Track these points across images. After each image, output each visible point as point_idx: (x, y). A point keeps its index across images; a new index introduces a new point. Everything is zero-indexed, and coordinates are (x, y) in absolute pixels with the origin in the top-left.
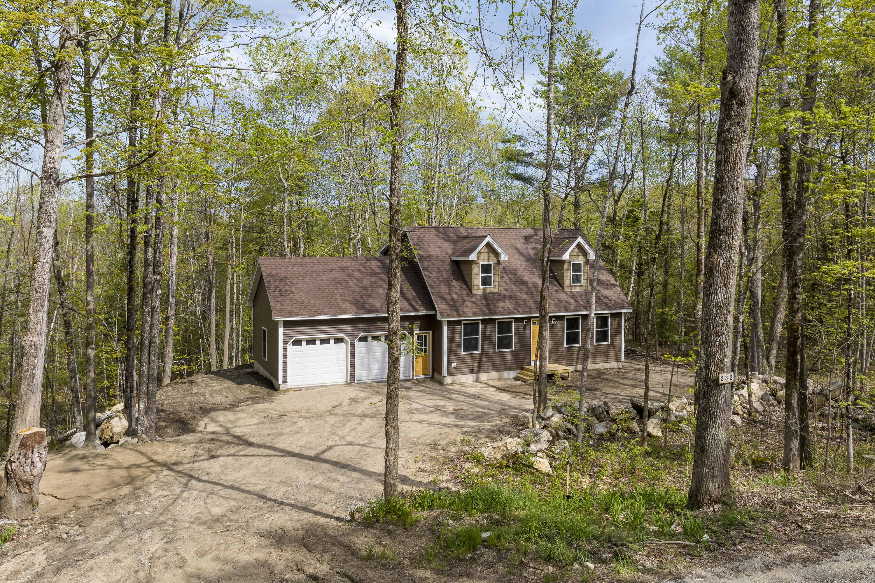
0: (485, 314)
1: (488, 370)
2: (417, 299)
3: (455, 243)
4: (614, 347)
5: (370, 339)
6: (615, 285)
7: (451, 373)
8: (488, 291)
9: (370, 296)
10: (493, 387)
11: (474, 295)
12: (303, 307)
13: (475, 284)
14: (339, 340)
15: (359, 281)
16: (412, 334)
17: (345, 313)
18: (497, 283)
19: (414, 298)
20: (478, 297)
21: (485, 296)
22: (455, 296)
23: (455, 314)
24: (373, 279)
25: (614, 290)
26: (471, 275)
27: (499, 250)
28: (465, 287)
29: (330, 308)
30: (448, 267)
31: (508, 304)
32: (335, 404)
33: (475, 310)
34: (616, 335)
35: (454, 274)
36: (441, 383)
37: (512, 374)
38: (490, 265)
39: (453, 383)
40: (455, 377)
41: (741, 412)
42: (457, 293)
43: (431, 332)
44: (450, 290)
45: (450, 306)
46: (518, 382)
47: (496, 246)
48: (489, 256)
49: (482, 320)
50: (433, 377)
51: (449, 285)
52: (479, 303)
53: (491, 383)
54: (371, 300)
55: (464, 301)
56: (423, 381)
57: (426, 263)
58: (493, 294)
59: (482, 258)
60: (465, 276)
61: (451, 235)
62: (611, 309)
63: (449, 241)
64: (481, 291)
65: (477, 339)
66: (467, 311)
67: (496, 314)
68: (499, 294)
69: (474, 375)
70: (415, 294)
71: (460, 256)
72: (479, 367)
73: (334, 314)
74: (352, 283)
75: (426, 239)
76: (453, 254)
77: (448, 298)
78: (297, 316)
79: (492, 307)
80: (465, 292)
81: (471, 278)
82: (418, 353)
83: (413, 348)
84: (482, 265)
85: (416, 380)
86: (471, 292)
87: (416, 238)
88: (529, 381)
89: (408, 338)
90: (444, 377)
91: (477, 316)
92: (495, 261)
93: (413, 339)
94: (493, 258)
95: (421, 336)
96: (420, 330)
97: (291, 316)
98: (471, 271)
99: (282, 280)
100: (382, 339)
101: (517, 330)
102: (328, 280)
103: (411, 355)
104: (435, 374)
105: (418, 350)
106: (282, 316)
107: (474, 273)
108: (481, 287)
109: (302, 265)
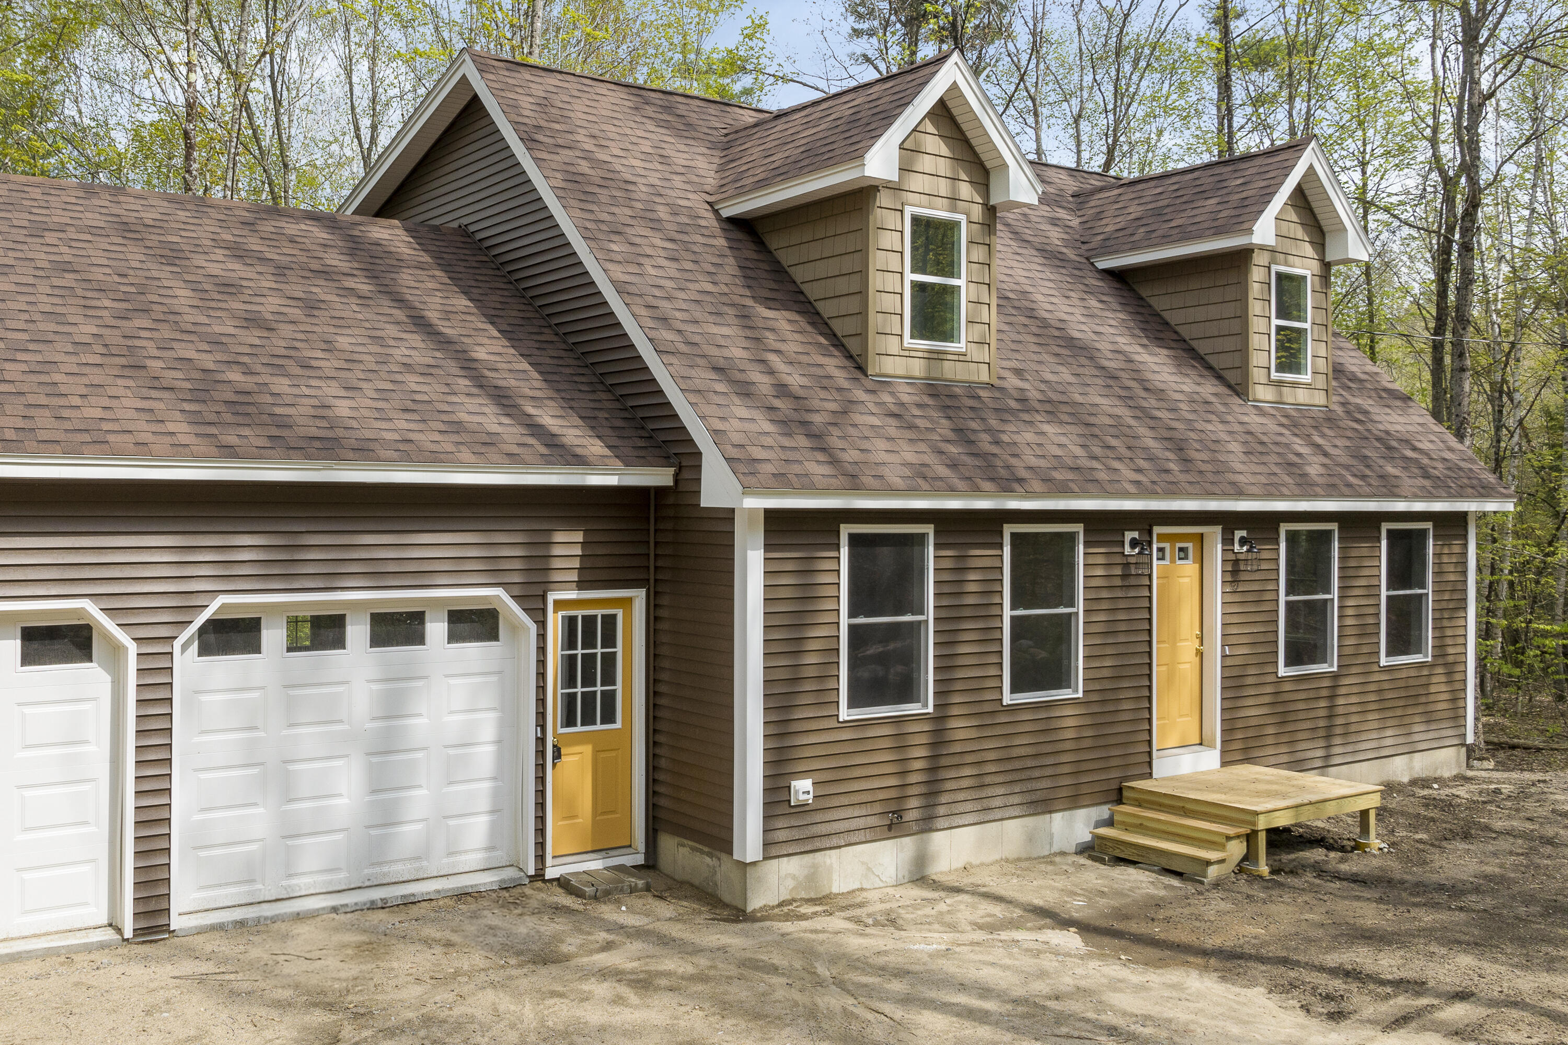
1: (976, 811)
2: (558, 403)
5: (272, 637)
7: (780, 839)
8: (950, 370)
11: (884, 384)
13: (886, 323)
16: (534, 604)
18: (983, 333)
20: (909, 394)
21: (941, 390)
23: (818, 469)
26: (861, 272)
27: (1005, 148)
28: (821, 341)
33: (918, 459)
35: (747, 274)
36: (719, 902)
37: (1081, 827)
38: (953, 226)
39: (798, 901)
40: (808, 865)
42: (794, 364)
43: (640, 595)
47: (987, 120)
48: (953, 176)
49: (944, 521)
50: (654, 865)
52: (918, 421)
56: (605, 895)
58: (967, 387)
59: (916, 182)
60: (813, 291)
64: (917, 368)
65: (916, 633)
66: (868, 459)
67: (1012, 484)
68: (993, 390)
69: (908, 843)
71: (777, 187)
72: (932, 794)
79: (987, 447)
80: (833, 365)
81: (862, 293)
82: (569, 721)
83: (541, 689)
84: (916, 220)
85: (563, 883)
86: (861, 369)
87: (526, 102)
88: (1213, 872)
89: (515, 628)
90: (743, 866)
91: (935, 492)
92: (977, 212)
93: (542, 636)
94: (965, 190)
95: (589, 621)
96: (582, 585)
98: (862, 251)
100: (358, 632)
101: (1100, 584)
103: (532, 731)
104: (668, 843)
105: (568, 701)
107: (877, 261)
108: (911, 342)
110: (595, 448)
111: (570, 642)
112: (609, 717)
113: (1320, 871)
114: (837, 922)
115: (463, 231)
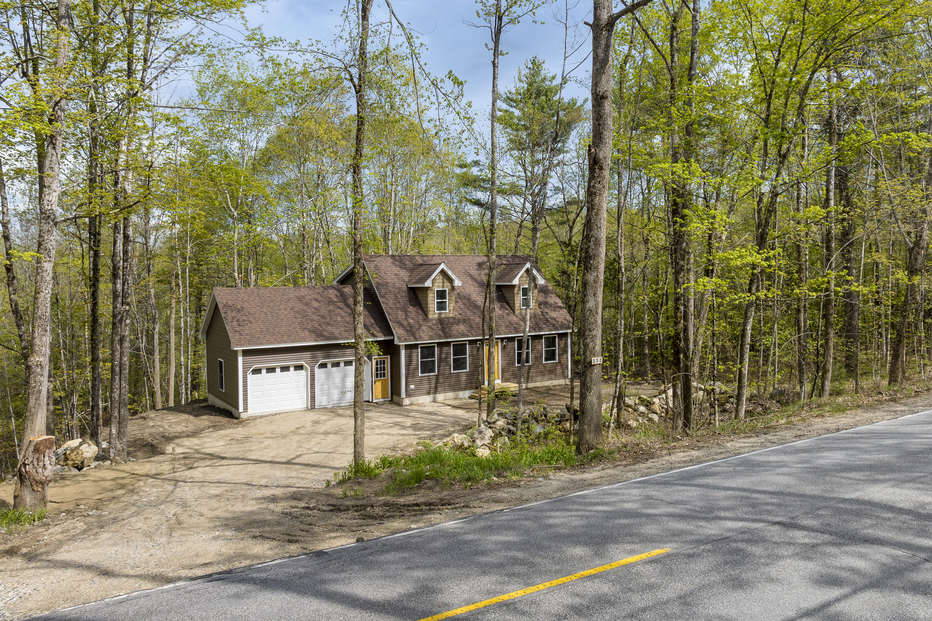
0: (440, 338)
1: (445, 391)
2: (375, 326)
3: (412, 270)
4: (562, 365)
5: (329, 366)
6: (561, 308)
7: (408, 395)
8: (443, 316)
9: (328, 324)
10: (449, 405)
11: (430, 320)
12: (262, 336)
13: (431, 309)
14: (299, 368)
15: (317, 310)
16: (371, 359)
17: (304, 341)
18: (452, 308)
19: (372, 325)
20: (434, 322)
21: (440, 321)
22: (411, 321)
23: (412, 338)
24: (331, 307)
25: (561, 312)
26: (427, 301)
27: (453, 277)
28: (421, 312)
29: (289, 336)
30: (405, 294)
31: (462, 328)
32: (298, 426)
33: (431, 334)
34: (563, 354)
36: (399, 404)
37: (467, 393)
38: (445, 291)
39: (411, 404)
40: (413, 399)
41: (658, 412)
42: (413, 319)
43: (389, 357)
44: (407, 316)
45: (407, 331)
46: (473, 401)
47: (450, 273)
48: (443, 283)
49: (439, 344)
50: (392, 400)
51: (405, 311)
52: (435, 327)
53: (447, 402)
54: (329, 328)
55: (421, 326)
56: (383, 404)
57: (383, 291)
58: (448, 318)
59: (436, 284)
60: (422, 302)
61: (407, 262)
62: (558, 330)
63: (406, 269)
64: (437, 316)
65: (433, 362)
66: (423, 335)
67: (450, 337)
68: (454, 318)
69: (432, 396)
70: (373, 321)
71: (416, 283)
72: (436, 388)
73: (293, 342)
74: (310, 312)
75: (383, 267)
76: (410, 281)
77: (405, 323)
78: (257, 344)
79: (447, 330)
80: (421, 318)
81: (427, 304)
82: (377, 377)
83: (372, 372)
84: (437, 291)
85: (375, 403)
86: (427, 317)
87: (372, 266)
89: (367, 363)
90: (403, 399)
91: (433, 339)
92: (450, 287)
93: (372, 364)
94: (447, 284)
95: (380, 361)
96: (378, 356)
97: (250, 345)
98: (427, 297)
99: (238, 311)
100: (342, 364)
101: (471, 352)
102: (285, 309)
103: (370, 379)
104: (394, 396)
105: (377, 374)
106: (241, 345)
107: (430, 299)
108: (436, 312)
109: (258, 295)
110: (380, 334)
111: (377, 364)
112: (384, 376)
114: (418, 407)
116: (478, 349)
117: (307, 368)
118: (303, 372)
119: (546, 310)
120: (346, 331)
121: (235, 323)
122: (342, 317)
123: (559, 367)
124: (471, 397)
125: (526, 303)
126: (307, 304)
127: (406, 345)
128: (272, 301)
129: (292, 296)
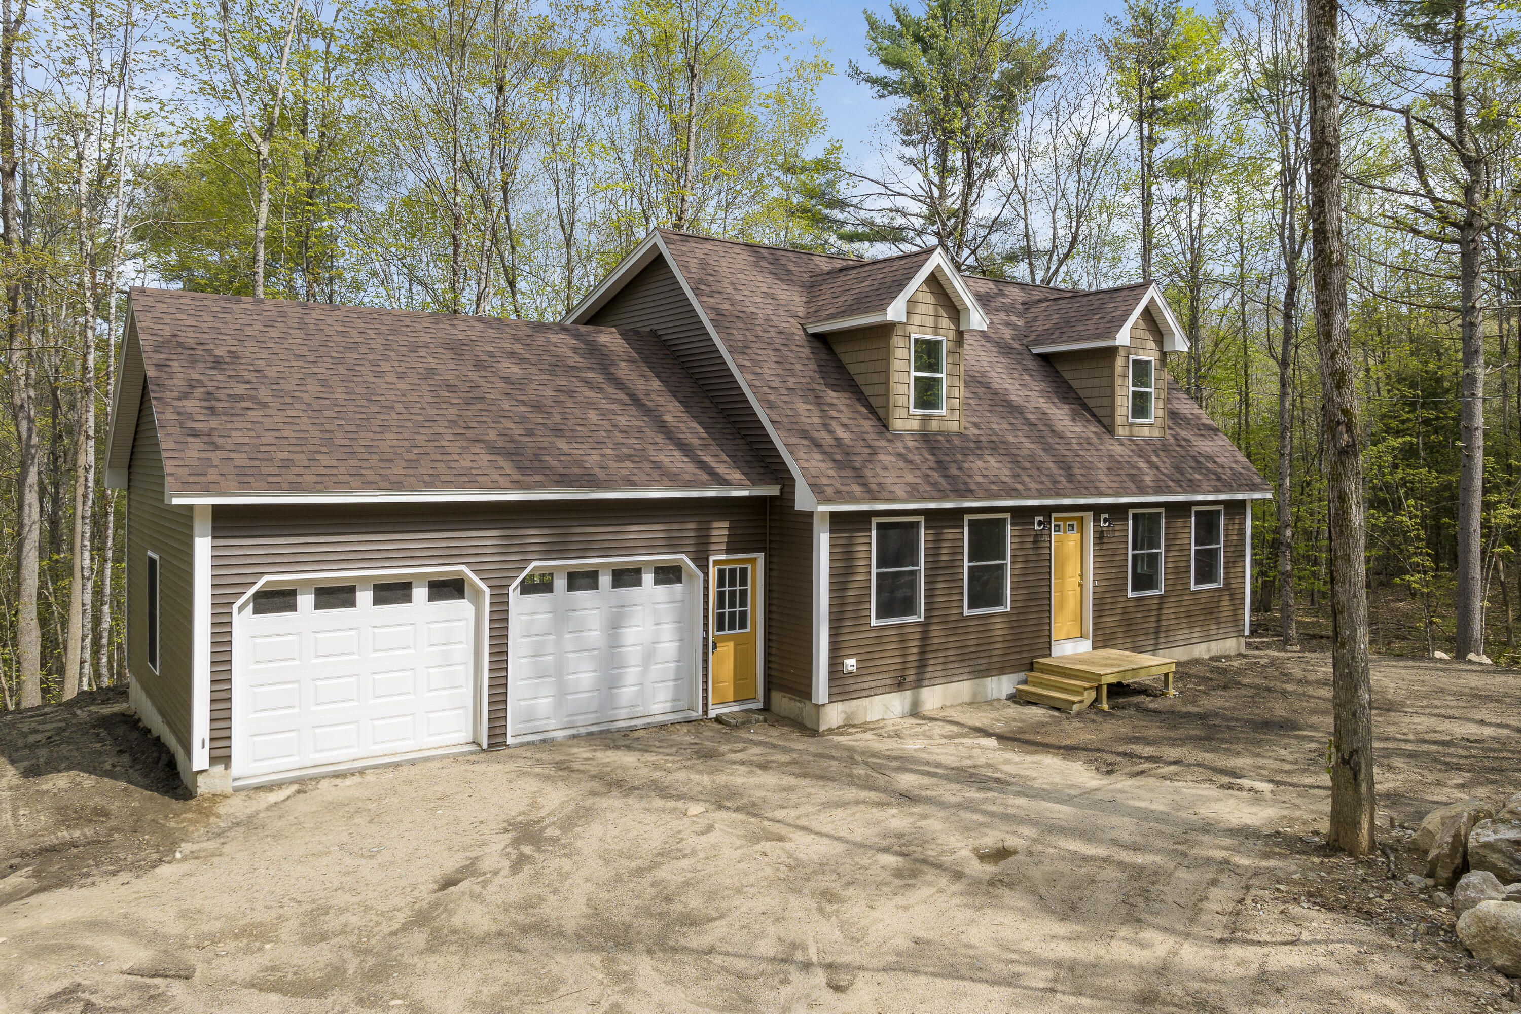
0: (945, 497)
1: (948, 678)
2: (714, 447)
3: (809, 289)
4: (1232, 597)
5: (560, 583)
7: (838, 692)
8: (935, 425)
9: (557, 432)
11: (899, 436)
12: (301, 459)
13: (902, 401)
14: (448, 588)
15: (516, 384)
16: (702, 563)
17: (472, 483)
18: (955, 404)
19: (705, 443)
20: (910, 442)
21: (929, 439)
22: (842, 434)
24: (564, 382)
26: (886, 372)
27: (967, 297)
28: (866, 410)
30: (805, 352)
31: (993, 467)
33: (909, 479)
34: (1234, 564)
35: (822, 370)
36: (808, 728)
37: (1006, 685)
38: (939, 344)
39: (848, 726)
40: (854, 706)
42: (845, 426)
43: (760, 557)
44: (824, 414)
45: (838, 466)
47: (957, 284)
48: (936, 316)
49: (930, 515)
50: (766, 708)
51: (819, 401)
52: (916, 459)
53: (969, 718)
54: (562, 444)
55: (874, 452)
56: (744, 724)
57: (739, 335)
58: (948, 435)
59: (917, 319)
60: (860, 380)
64: (915, 425)
65: (914, 577)
66: (890, 480)
67: (967, 493)
68: (966, 435)
69: (907, 694)
70: (706, 430)
72: (922, 665)
74: (492, 389)
76: (810, 317)
77: (825, 438)
80: (868, 425)
81: (886, 383)
82: (721, 627)
83: (706, 610)
84: (917, 341)
85: (718, 720)
86: (886, 427)
87: (693, 263)
88: (1076, 707)
89: (691, 576)
90: (818, 707)
91: (923, 499)
92: (953, 332)
93: (706, 581)
94: (945, 322)
95: (732, 571)
96: (728, 551)
97: (245, 488)
98: (886, 360)
99: (218, 363)
100: (605, 580)
101: (1020, 546)
102: (401, 375)
103: (700, 634)
104: (776, 696)
105: (721, 617)
106: (206, 489)
107: (897, 365)
108: (913, 411)
109: (302, 325)
110: (737, 475)
111: (721, 583)
112: (743, 625)
113: (1138, 707)
114: (868, 736)
115: (653, 333)
116: (1037, 538)
117: (478, 592)
118: (462, 608)
119: (1184, 433)
120: (620, 459)
121: (192, 405)
122: (603, 413)
123: (1225, 602)
124: (1018, 698)
125: (1140, 406)
126: (479, 365)
127: (833, 515)
128: (355, 347)
129: (424, 339)
